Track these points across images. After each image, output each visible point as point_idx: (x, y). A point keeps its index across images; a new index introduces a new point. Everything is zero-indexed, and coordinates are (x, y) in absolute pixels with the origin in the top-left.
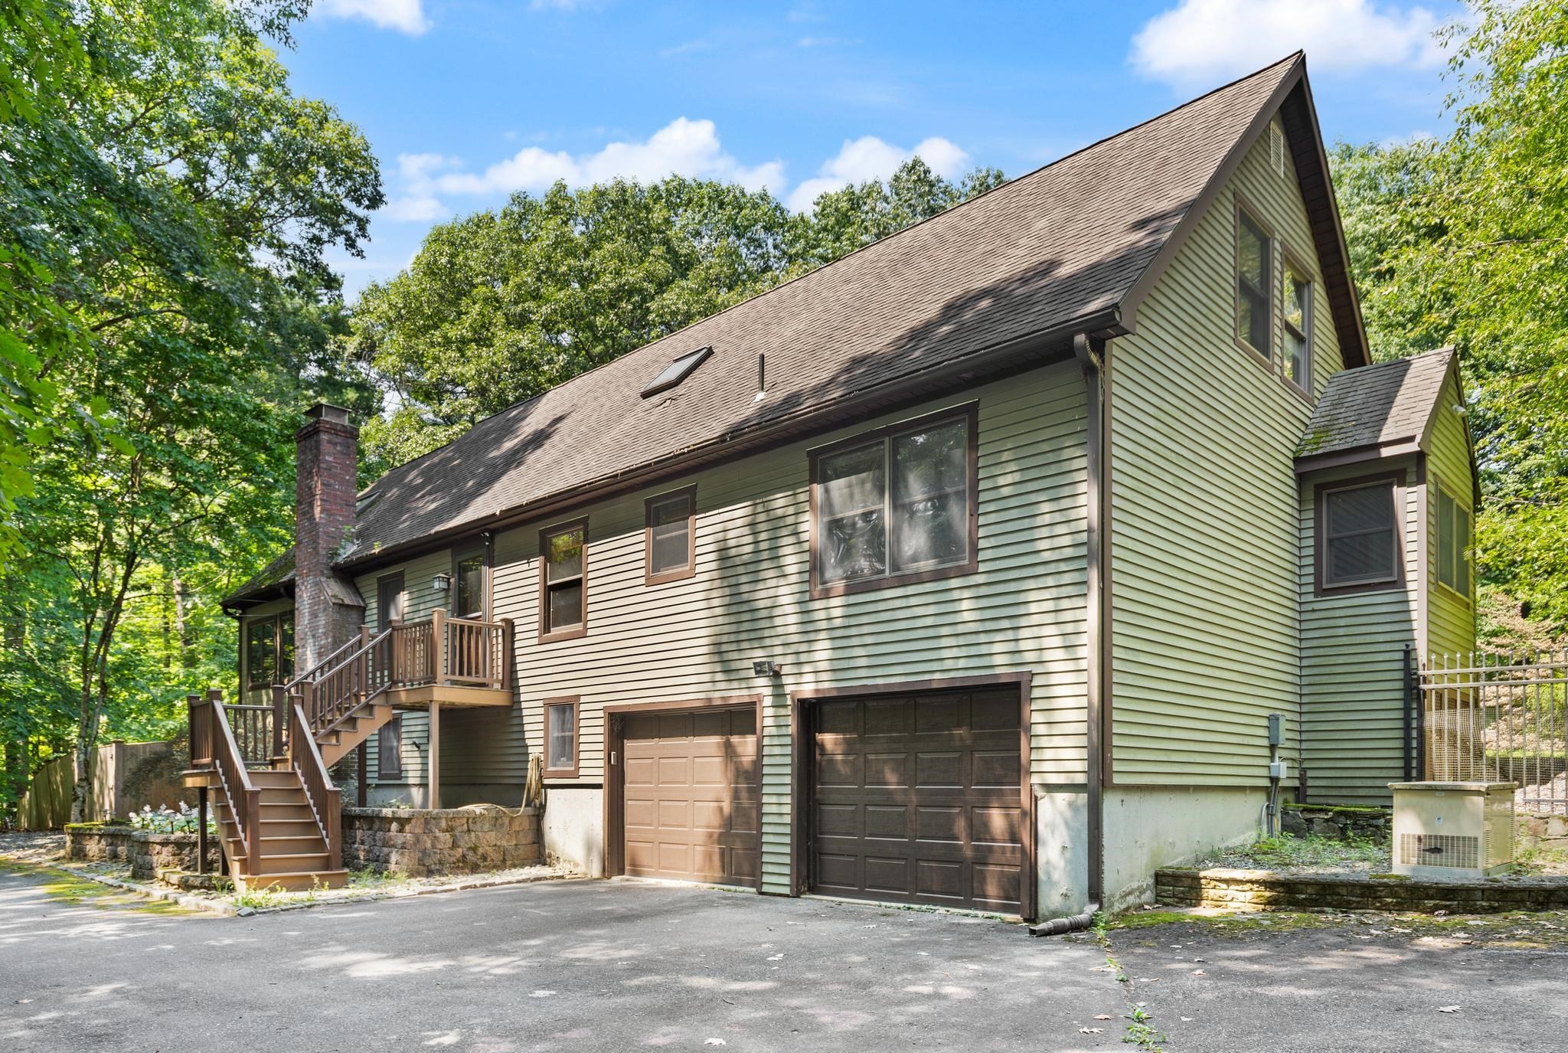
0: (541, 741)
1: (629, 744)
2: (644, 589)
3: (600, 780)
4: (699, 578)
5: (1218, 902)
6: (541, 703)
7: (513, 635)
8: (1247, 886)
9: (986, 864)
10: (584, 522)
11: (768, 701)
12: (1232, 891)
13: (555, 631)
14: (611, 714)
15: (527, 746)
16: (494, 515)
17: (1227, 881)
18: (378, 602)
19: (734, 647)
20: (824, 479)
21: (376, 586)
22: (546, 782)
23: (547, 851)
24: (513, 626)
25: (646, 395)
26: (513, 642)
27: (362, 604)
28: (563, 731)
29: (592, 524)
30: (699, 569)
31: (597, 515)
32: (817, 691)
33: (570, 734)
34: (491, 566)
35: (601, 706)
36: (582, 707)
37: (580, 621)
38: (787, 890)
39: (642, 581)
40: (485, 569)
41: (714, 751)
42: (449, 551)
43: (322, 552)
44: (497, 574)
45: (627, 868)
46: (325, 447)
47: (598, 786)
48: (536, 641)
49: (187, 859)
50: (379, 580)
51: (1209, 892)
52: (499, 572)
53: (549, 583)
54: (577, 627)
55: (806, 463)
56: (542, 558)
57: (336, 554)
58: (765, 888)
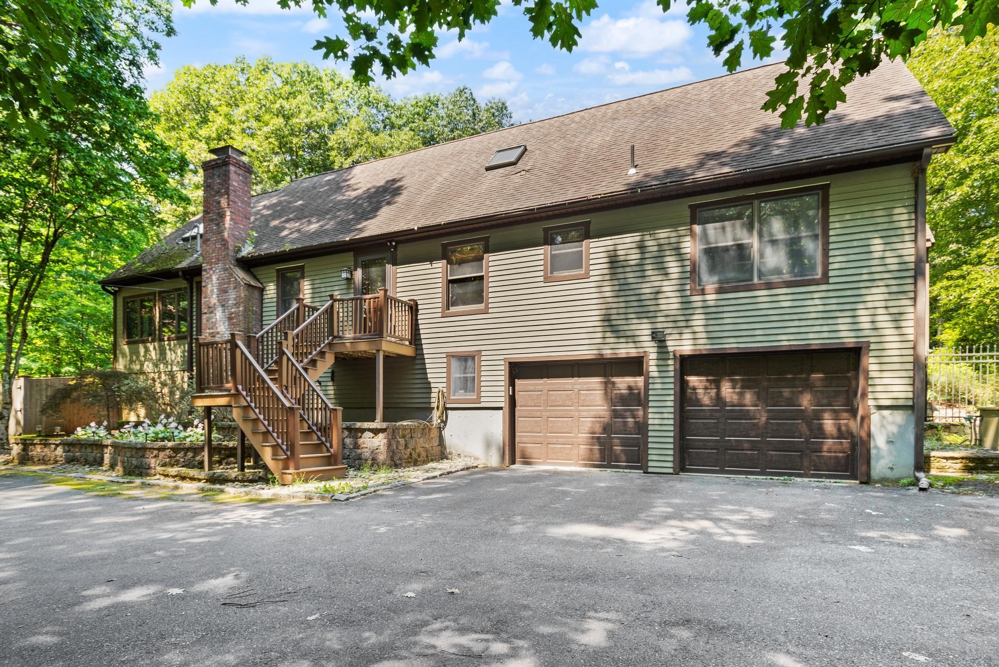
0: (445, 380)
1: (518, 382)
2: (542, 284)
3: (502, 405)
4: (592, 279)
5: (942, 469)
6: (444, 355)
7: (417, 310)
8: (958, 461)
9: (821, 452)
10: (486, 240)
11: (653, 356)
12: (949, 463)
13: (453, 309)
14: (510, 363)
15: (430, 383)
16: (413, 229)
17: (947, 458)
18: (277, 285)
19: (623, 322)
20: (704, 222)
21: (275, 274)
22: (448, 406)
23: (448, 450)
24: (417, 305)
25: (488, 169)
26: (417, 315)
27: (260, 285)
28: (465, 373)
29: (491, 241)
30: (592, 273)
31: (496, 236)
32: (695, 350)
33: (472, 375)
34: (395, 264)
35: (502, 357)
36: (483, 358)
37: (482, 302)
38: (671, 471)
39: (542, 279)
40: (389, 267)
41: (598, 386)
42: (352, 254)
43: (231, 248)
44: (398, 270)
45: (518, 460)
46: (233, 176)
47: (500, 408)
48: (440, 315)
49: (182, 460)
50: (278, 271)
51: (934, 464)
52: (401, 269)
53: (450, 278)
54: (481, 306)
55: (688, 212)
56: (445, 261)
57: (239, 250)
58: (650, 470)
